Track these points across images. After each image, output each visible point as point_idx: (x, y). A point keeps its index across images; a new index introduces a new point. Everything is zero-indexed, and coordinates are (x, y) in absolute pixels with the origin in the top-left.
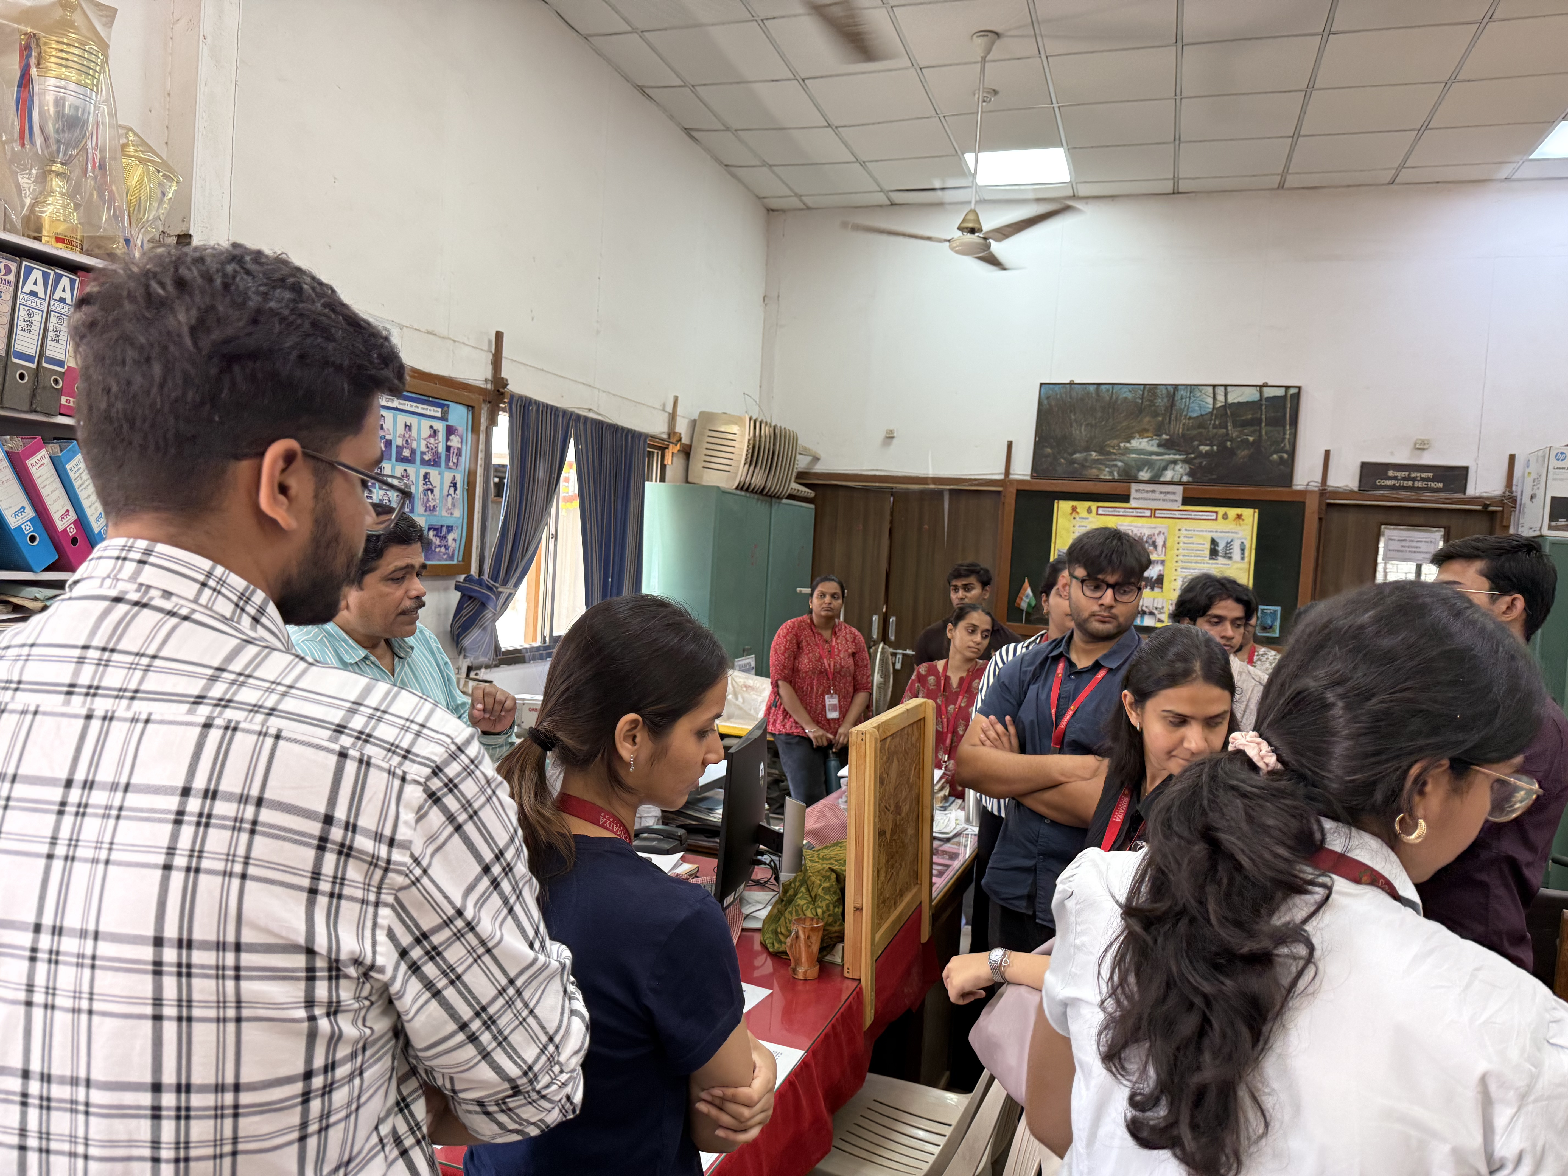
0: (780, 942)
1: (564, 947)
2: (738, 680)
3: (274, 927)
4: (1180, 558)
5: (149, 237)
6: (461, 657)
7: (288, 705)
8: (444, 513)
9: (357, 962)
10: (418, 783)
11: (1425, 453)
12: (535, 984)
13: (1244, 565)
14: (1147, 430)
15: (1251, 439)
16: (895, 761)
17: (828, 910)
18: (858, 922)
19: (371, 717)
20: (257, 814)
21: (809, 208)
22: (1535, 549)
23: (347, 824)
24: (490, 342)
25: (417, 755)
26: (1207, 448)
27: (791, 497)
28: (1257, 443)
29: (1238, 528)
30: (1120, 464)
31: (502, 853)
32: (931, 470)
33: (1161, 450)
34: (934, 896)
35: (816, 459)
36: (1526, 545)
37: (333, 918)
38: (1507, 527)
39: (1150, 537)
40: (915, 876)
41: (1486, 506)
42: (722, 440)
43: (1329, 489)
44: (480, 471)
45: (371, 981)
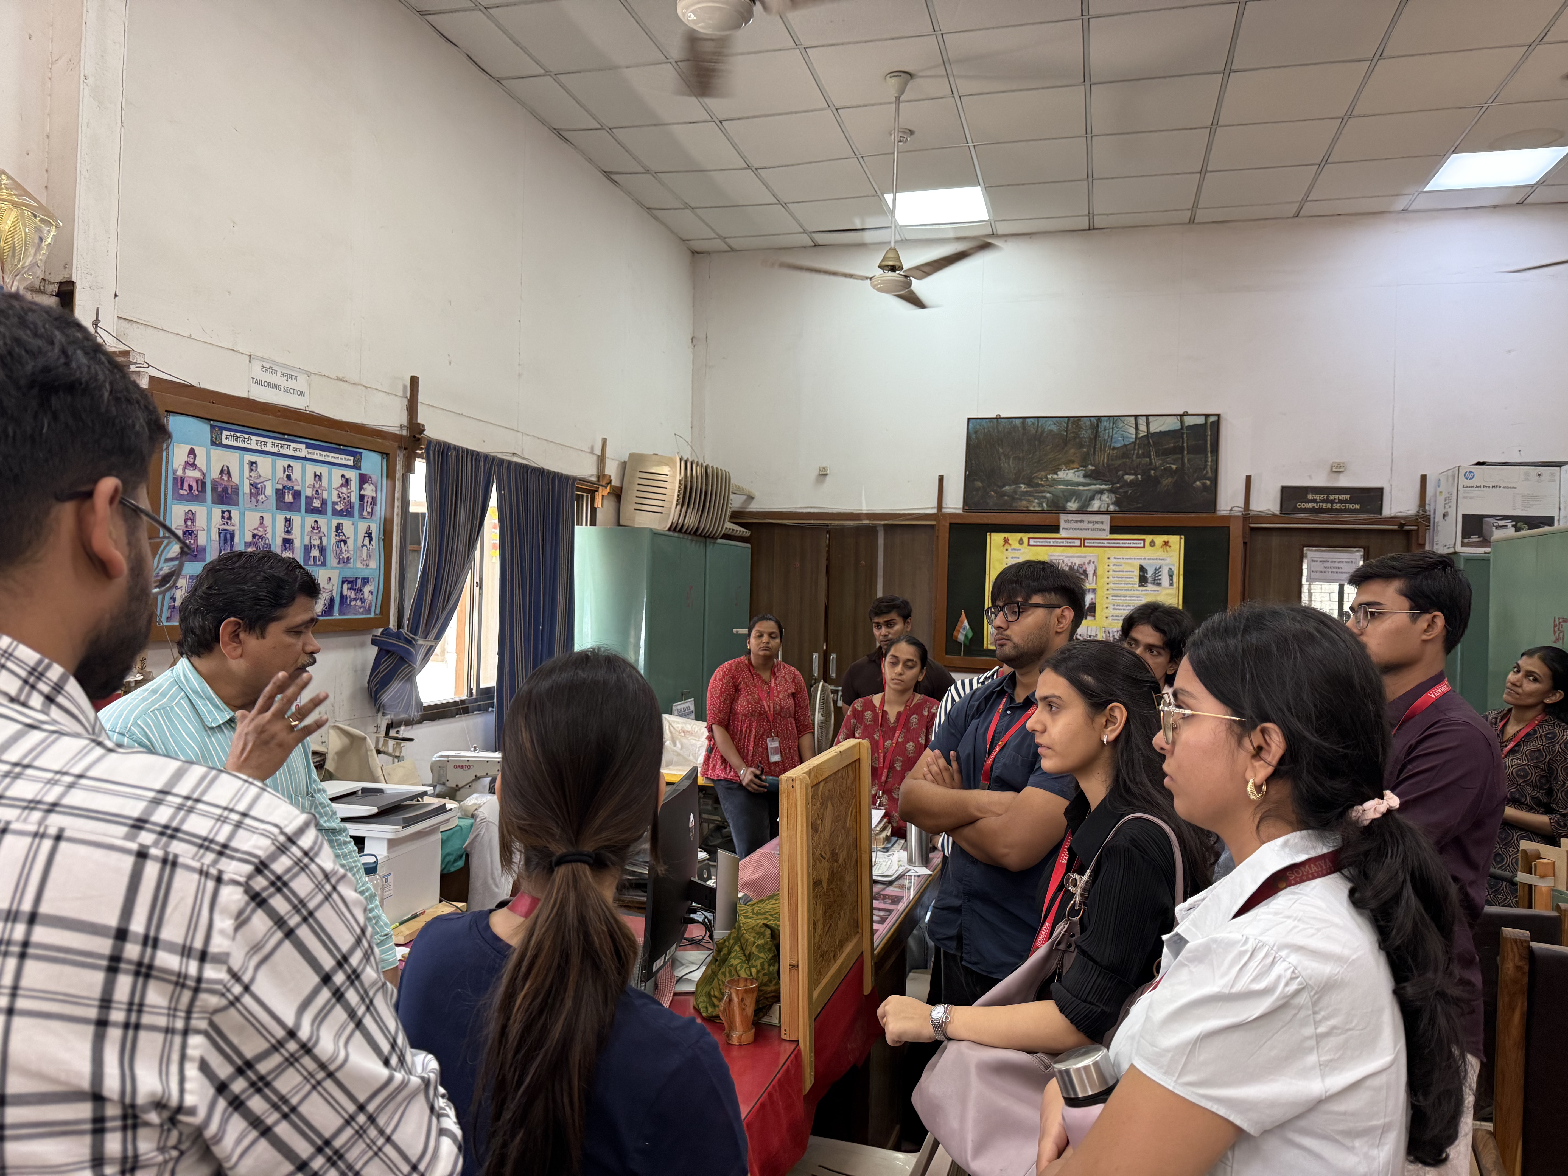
0: (714, 1006)
1: (430, 1056)
2: (675, 725)
3: (49, 1069)
4: (1111, 585)
5: (25, 284)
6: (380, 714)
7: (76, 798)
8: (359, 565)
9: (159, 1105)
10: (236, 883)
11: (1342, 476)
12: (391, 1106)
13: (1173, 591)
14: (1073, 462)
15: (1174, 467)
16: (830, 805)
17: (763, 969)
18: (794, 980)
19: (180, 808)
20: (28, 933)
21: (733, 250)
22: (1449, 565)
23: (146, 938)
24: (405, 387)
25: (236, 850)
26: (1132, 477)
27: (726, 536)
28: (1180, 471)
29: (1165, 555)
30: (1048, 495)
31: (345, 958)
32: (865, 507)
33: (1087, 481)
34: (875, 945)
35: (751, 498)
36: (1441, 562)
37: (128, 1054)
38: (1423, 545)
39: (1080, 566)
40: (856, 926)
41: (1402, 525)
42: (652, 482)
43: (1252, 513)
44: (396, 520)
45: (180, 1126)
